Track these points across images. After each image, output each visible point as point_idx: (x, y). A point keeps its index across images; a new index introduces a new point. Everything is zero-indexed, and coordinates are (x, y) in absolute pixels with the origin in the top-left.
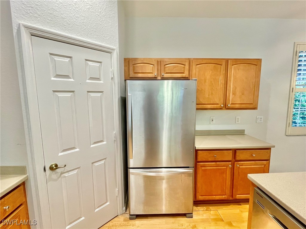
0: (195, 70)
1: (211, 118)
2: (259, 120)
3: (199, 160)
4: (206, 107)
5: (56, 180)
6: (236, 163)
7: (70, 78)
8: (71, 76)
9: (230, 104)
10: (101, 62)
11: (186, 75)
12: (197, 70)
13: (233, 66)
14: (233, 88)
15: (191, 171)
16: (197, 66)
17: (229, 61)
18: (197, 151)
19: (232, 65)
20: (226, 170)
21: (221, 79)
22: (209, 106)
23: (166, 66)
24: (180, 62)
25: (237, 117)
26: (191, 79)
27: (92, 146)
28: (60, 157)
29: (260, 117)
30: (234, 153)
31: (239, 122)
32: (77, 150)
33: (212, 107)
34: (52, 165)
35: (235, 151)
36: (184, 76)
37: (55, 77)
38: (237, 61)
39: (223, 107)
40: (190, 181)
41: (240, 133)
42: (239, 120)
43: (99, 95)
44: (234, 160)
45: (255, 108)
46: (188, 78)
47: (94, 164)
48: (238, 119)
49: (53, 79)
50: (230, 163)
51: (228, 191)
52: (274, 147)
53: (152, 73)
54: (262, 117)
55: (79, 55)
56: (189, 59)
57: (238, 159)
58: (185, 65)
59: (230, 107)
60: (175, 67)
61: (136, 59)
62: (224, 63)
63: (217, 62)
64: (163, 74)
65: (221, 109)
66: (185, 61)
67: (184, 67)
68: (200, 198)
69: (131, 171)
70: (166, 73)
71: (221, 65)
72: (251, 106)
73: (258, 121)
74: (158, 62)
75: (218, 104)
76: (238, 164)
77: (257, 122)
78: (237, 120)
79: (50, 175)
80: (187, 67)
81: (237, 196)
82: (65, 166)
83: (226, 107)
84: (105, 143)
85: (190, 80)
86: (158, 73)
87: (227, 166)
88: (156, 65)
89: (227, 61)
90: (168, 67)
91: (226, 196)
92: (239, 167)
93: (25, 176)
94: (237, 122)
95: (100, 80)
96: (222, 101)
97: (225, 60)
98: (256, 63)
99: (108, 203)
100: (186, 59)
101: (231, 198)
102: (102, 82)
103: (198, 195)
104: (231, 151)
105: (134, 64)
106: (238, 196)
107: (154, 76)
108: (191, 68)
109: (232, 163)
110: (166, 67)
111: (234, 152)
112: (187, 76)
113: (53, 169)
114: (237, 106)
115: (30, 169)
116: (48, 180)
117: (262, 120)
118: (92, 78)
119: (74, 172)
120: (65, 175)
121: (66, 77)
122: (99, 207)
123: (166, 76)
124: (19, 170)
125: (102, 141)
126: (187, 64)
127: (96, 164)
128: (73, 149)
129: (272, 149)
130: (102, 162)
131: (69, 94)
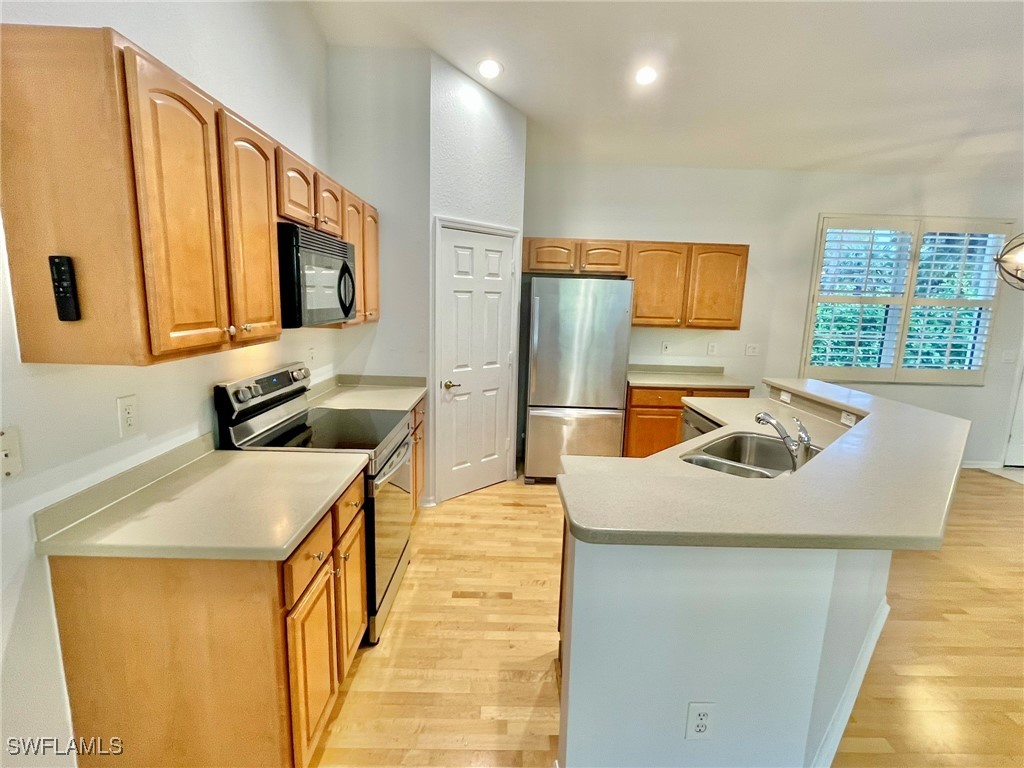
0: (636, 260)
1: (663, 343)
3: (634, 403)
5: (449, 402)
7: (469, 275)
8: (470, 273)
9: (694, 317)
10: (500, 252)
11: (620, 268)
12: (640, 260)
13: (700, 256)
14: (699, 292)
15: (620, 414)
16: (641, 254)
17: (694, 247)
18: (630, 389)
19: (699, 254)
21: (679, 276)
22: (657, 321)
23: (590, 252)
24: (613, 247)
26: (628, 278)
27: (485, 367)
28: (455, 374)
29: (751, 345)
31: (715, 353)
32: (470, 369)
33: (662, 323)
34: (447, 383)
35: (691, 392)
36: (618, 270)
37: (456, 274)
38: (707, 248)
39: (681, 323)
40: (619, 428)
41: (718, 372)
42: (715, 349)
43: (496, 296)
45: (735, 328)
46: (624, 273)
47: (485, 393)
48: (713, 347)
49: (455, 276)
52: (753, 388)
53: (566, 263)
54: (756, 345)
55: (480, 243)
56: (628, 243)
58: (620, 252)
59: (693, 324)
60: (604, 255)
61: (541, 240)
62: (685, 250)
63: (672, 249)
64: (585, 265)
65: (677, 326)
66: (622, 246)
67: (619, 256)
69: (533, 412)
70: (590, 264)
71: (681, 252)
72: (728, 324)
73: (750, 352)
74: (576, 245)
75: (672, 318)
77: (747, 354)
78: (710, 348)
79: (444, 395)
80: (624, 255)
82: (459, 386)
83: (686, 324)
84: (498, 366)
86: (575, 265)
87: (677, 416)
88: (573, 251)
89: (690, 246)
90: (593, 254)
93: (424, 389)
94: (710, 354)
95: (498, 277)
96: (679, 312)
97: (687, 246)
98: (740, 252)
99: (496, 456)
100: (623, 242)
102: (500, 279)
104: (686, 391)
105: (539, 249)
107: (568, 269)
108: (630, 257)
110: (590, 255)
111: (689, 392)
113: (448, 387)
114: (705, 322)
115: (430, 382)
116: (444, 400)
117: (757, 350)
118: (490, 275)
119: (465, 398)
120: (457, 398)
121: (466, 273)
122: (486, 457)
123: (589, 268)
124: (421, 382)
125: (495, 363)
126: (624, 250)
127: (488, 394)
128: (466, 366)
129: (751, 391)
130: (494, 393)
131: (467, 296)
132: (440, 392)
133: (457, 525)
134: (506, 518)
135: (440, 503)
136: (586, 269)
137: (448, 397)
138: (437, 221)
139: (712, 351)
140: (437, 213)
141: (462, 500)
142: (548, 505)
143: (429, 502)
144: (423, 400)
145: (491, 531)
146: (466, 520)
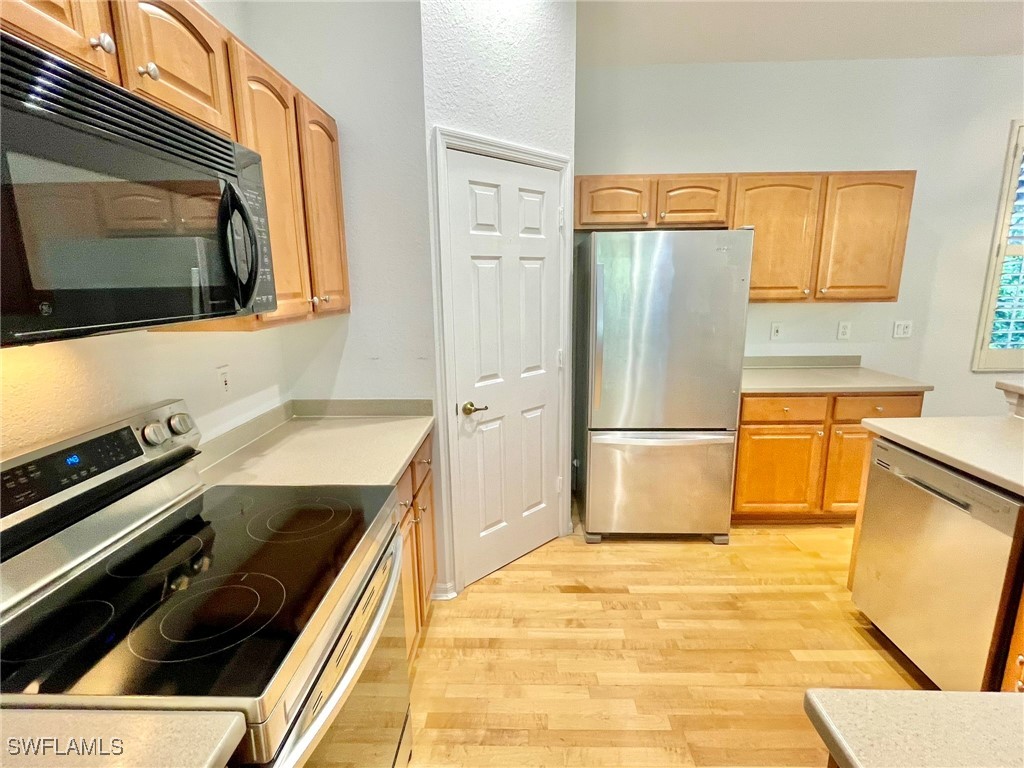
0: (743, 201)
1: (774, 325)
2: (901, 331)
3: (746, 418)
4: (765, 296)
5: (469, 435)
6: (835, 427)
7: (495, 230)
8: (496, 226)
9: (828, 286)
10: (542, 193)
11: (718, 215)
12: (748, 202)
13: (841, 191)
14: (837, 246)
15: (729, 438)
16: (750, 192)
17: (831, 178)
18: (743, 396)
19: (839, 189)
20: (811, 443)
21: (808, 223)
22: (773, 293)
23: (672, 194)
24: (705, 183)
25: (842, 324)
26: (730, 226)
27: (523, 375)
28: (477, 391)
29: (903, 323)
30: (831, 403)
31: (847, 336)
32: (500, 380)
33: (782, 296)
34: (466, 405)
35: (834, 398)
36: (714, 219)
37: (474, 229)
38: (851, 179)
39: (809, 294)
41: (852, 363)
42: (848, 331)
43: (536, 265)
44: (830, 421)
45: (891, 298)
46: (723, 223)
47: (525, 414)
48: (845, 327)
49: (472, 232)
50: (822, 426)
51: (812, 495)
52: (931, 389)
53: (635, 212)
54: (910, 323)
56: (729, 176)
57: (839, 417)
58: (718, 191)
59: (827, 295)
60: (693, 196)
61: (597, 178)
62: (816, 186)
63: (797, 182)
64: (663, 215)
65: (803, 299)
66: (720, 181)
67: (716, 197)
68: (745, 507)
69: (596, 439)
70: (671, 212)
71: (810, 189)
72: (883, 293)
73: (899, 333)
74: (651, 183)
75: (796, 288)
76: (840, 429)
77: (896, 336)
78: (841, 330)
79: (463, 425)
80: (723, 195)
81: (834, 505)
82: (486, 408)
83: (817, 296)
84: (542, 371)
85: (726, 228)
86: (650, 213)
87: (813, 435)
88: (646, 193)
89: (825, 177)
90: (675, 196)
91: (806, 505)
92: (842, 438)
93: (432, 419)
94: (840, 336)
95: (540, 233)
96: (806, 279)
97: (820, 177)
98: (901, 182)
99: (543, 505)
100: (720, 175)
101: (818, 512)
102: (542, 236)
103: (739, 499)
104: (826, 398)
105: (593, 192)
106: (836, 507)
107: (640, 220)
108: (732, 197)
109: (825, 428)
110: (671, 197)
111: (831, 399)
112: (721, 219)
113: (467, 411)
114: (845, 292)
115: (438, 408)
116: (462, 432)
117: (910, 330)
118: (528, 230)
119: (496, 424)
120: (483, 427)
121: (490, 227)
122: (528, 509)
123: (670, 218)
124: (423, 408)
125: (538, 368)
126: (723, 188)
127: (528, 415)
128: (495, 376)
129: (926, 393)
130: (538, 413)
131: (493, 264)
132: (456, 421)
133: (492, 644)
134: (569, 622)
135: (462, 591)
136: (667, 220)
137: (468, 428)
138: (439, 137)
139: (844, 334)
140: (437, 121)
141: (496, 582)
142: (631, 588)
143: (446, 591)
144: (430, 438)
145: (549, 656)
146: (505, 631)
